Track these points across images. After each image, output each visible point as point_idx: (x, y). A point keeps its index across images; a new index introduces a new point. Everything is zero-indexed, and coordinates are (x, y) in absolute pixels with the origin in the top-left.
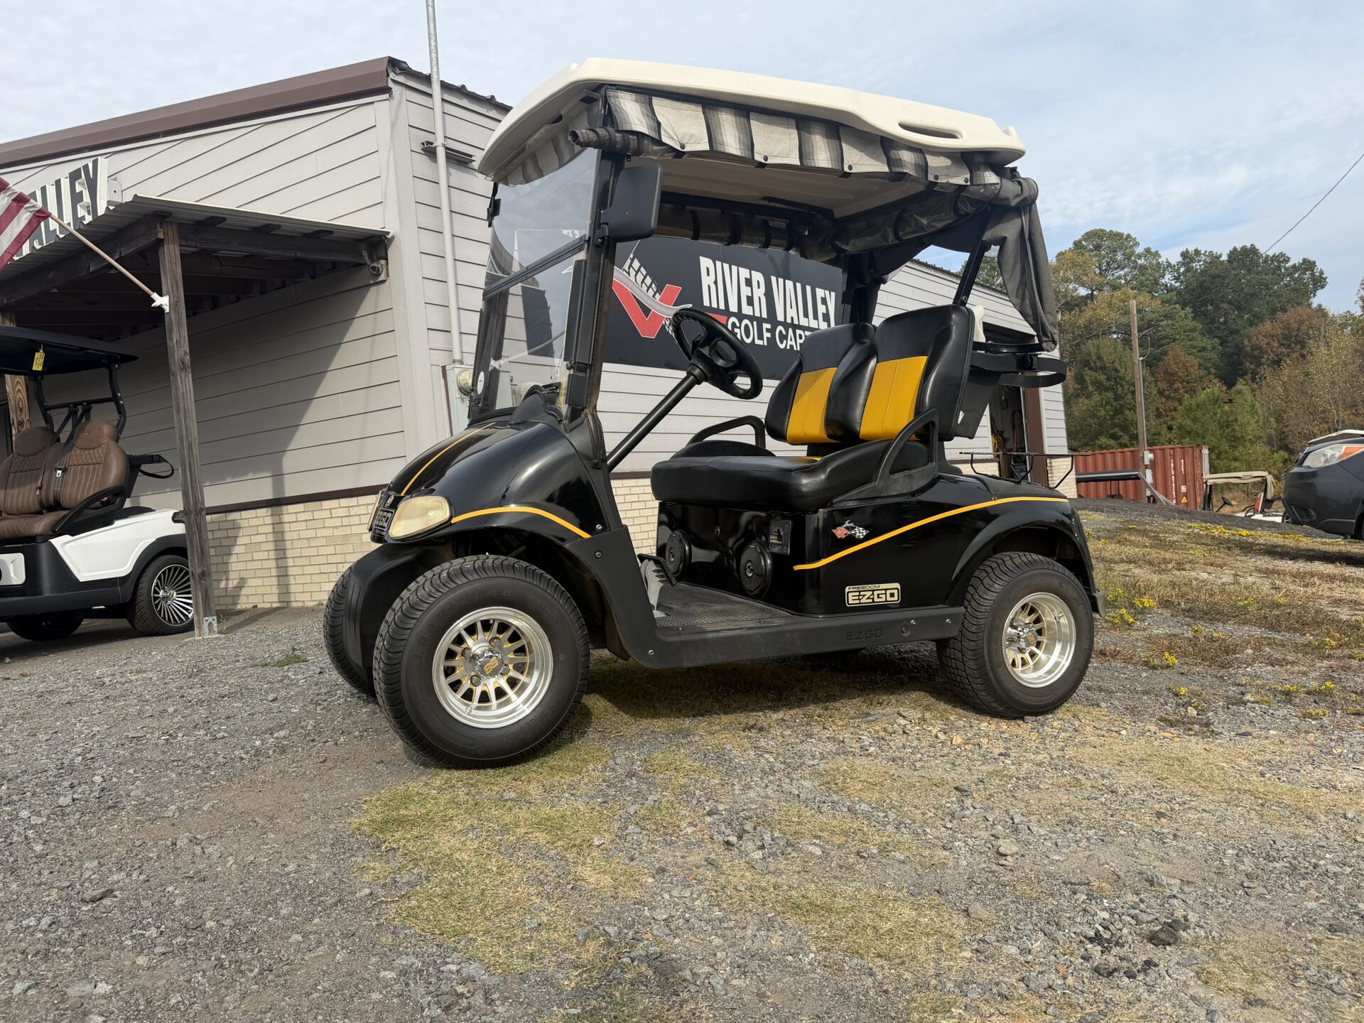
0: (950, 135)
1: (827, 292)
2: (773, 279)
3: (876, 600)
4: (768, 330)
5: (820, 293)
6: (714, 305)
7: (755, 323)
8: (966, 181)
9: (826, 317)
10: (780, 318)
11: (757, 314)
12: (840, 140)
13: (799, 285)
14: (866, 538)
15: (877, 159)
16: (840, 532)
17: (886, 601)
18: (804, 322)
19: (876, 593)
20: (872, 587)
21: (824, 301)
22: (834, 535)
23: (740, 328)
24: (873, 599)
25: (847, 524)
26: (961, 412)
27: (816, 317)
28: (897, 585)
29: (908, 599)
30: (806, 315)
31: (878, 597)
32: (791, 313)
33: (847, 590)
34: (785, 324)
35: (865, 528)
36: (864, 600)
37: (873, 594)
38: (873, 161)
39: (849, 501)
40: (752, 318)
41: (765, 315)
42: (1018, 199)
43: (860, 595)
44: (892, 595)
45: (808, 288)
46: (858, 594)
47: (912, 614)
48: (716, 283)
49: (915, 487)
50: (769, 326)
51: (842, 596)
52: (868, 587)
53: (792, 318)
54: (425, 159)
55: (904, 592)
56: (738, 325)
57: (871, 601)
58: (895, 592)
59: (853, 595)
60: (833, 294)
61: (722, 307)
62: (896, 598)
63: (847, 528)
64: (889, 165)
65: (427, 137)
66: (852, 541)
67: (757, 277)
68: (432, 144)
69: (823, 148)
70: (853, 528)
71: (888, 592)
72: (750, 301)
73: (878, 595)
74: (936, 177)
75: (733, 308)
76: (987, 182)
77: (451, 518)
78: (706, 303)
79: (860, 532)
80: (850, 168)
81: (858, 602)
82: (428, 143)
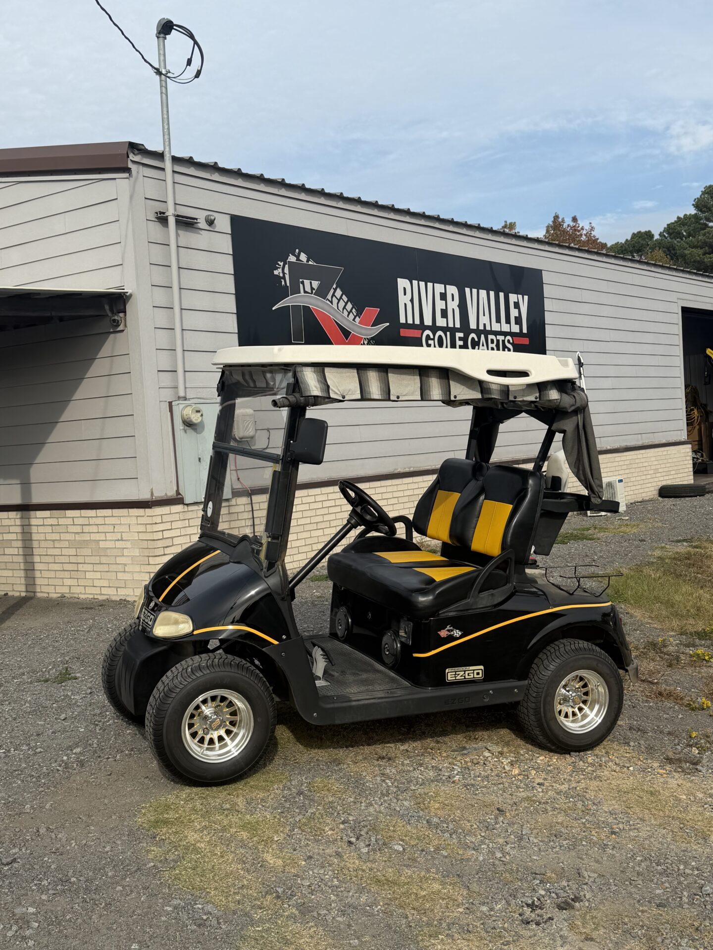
1: (520, 296)
2: (467, 290)
3: (467, 677)
4: (460, 339)
5: (513, 298)
6: (410, 321)
7: (448, 333)
8: (536, 398)
9: (518, 320)
10: (473, 326)
11: (451, 325)
12: (448, 379)
13: (492, 293)
14: (461, 637)
15: (473, 389)
16: (443, 633)
17: (474, 678)
18: (496, 327)
19: (467, 672)
20: (464, 668)
21: (517, 305)
22: (439, 635)
23: (433, 339)
24: (465, 676)
25: (448, 628)
26: (533, 546)
27: (508, 321)
28: (482, 667)
29: (489, 676)
31: (468, 675)
32: (484, 320)
33: (447, 671)
34: (478, 332)
35: (460, 630)
36: (458, 678)
37: (465, 673)
38: (471, 392)
39: (451, 612)
40: (445, 329)
41: (458, 325)
42: (573, 408)
43: (456, 674)
44: (478, 674)
45: (502, 295)
46: (454, 673)
47: (491, 686)
48: (412, 301)
49: (496, 602)
50: (461, 335)
51: (444, 675)
52: (461, 669)
53: (485, 325)
54: (158, 226)
55: (486, 672)
56: (432, 337)
57: (463, 678)
58: (480, 671)
59: (451, 675)
60: (526, 297)
61: (417, 322)
62: (480, 676)
63: (448, 631)
64: (482, 393)
65: (160, 207)
66: (451, 639)
67: (452, 290)
68: (164, 213)
69: (437, 386)
70: (452, 631)
71: (475, 672)
72: (444, 314)
73: (468, 674)
74: (515, 397)
75: (428, 322)
76: (551, 399)
77: (193, 631)
78: (402, 320)
79: (457, 633)
80: (455, 397)
81: (454, 678)
82: (161, 213)
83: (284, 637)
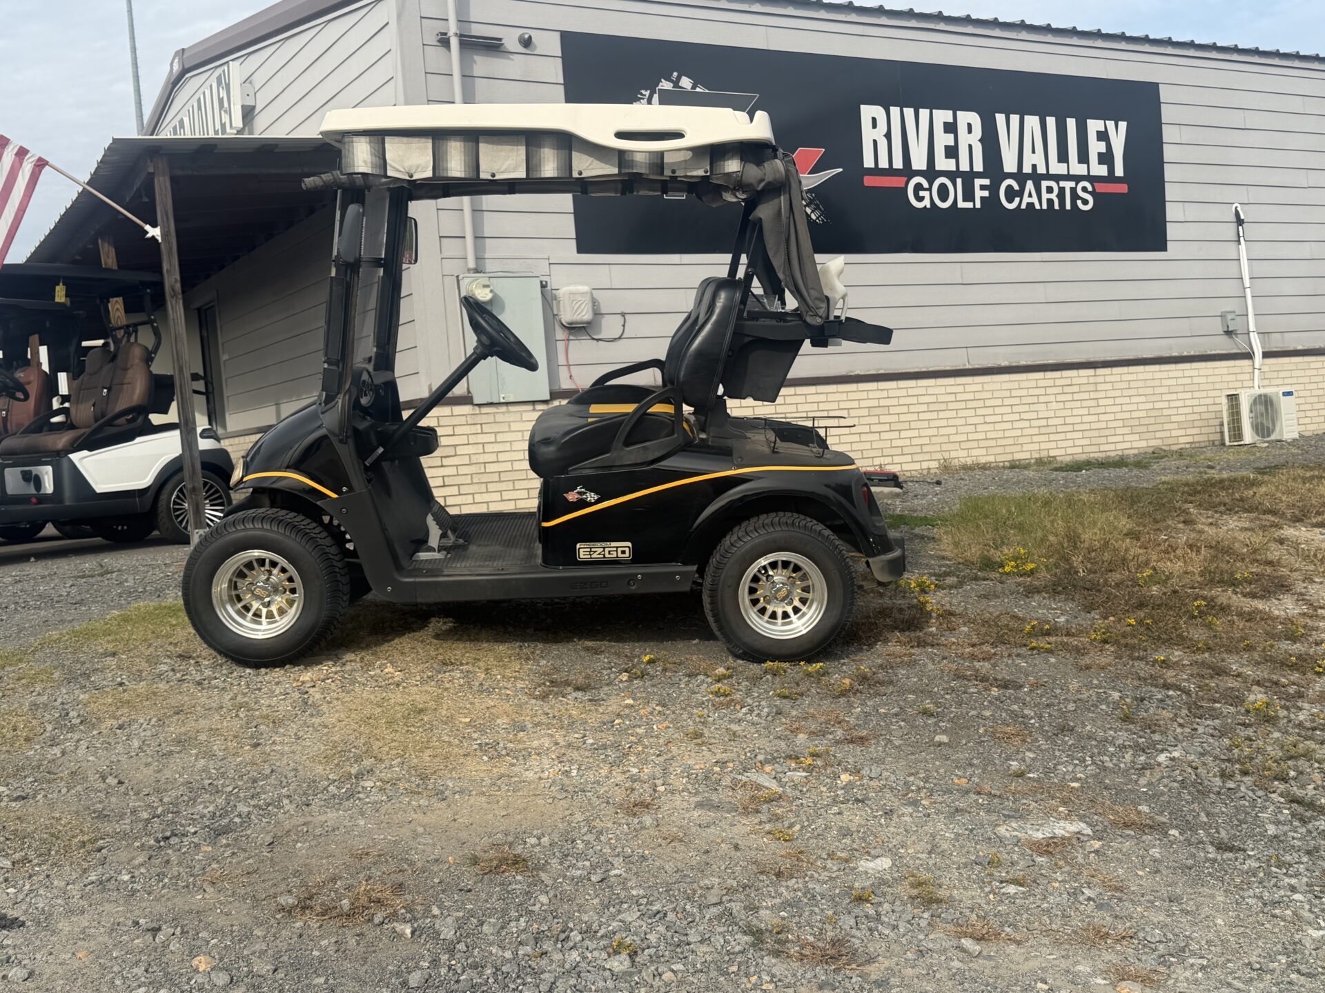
0: (678, 135)
3: (607, 555)
4: (983, 187)
6: (884, 164)
7: (959, 181)
8: (706, 172)
10: (1010, 165)
11: (964, 167)
12: (570, 151)
14: (597, 502)
15: (607, 162)
16: (572, 497)
17: (617, 557)
18: (1057, 168)
19: (607, 550)
20: (603, 544)
21: (1103, 136)
22: (566, 500)
23: (930, 189)
24: (604, 555)
25: (579, 489)
26: (721, 386)
28: (629, 544)
29: (639, 557)
30: (1063, 157)
31: (612, 555)
32: (1034, 160)
33: (578, 546)
34: (1020, 177)
35: (597, 493)
36: (595, 556)
37: (604, 551)
38: (603, 165)
39: (586, 469)
40: (952, 176)
41: (979, 167)
42: (762, 184)
43: (591, 551)
44: (623, 552)
46: (589, 550)
47: (640, 571)
49: (651, 457)
50: (986, 182)
51: (574, 551)
52: (598, 544)
53: (1034, 167)
54: (442, 50)
55: (635, 550)
56: (926, 185)
57: (602, 556)
58: (627, 549)
59: (584, 551)
60: (1123, 125)
61: (898, 164)
62: (627, 555)
63: (579, 493)
64: (620, 167)
65: (440, 26)
66: (583, 504)
68: (446, 34)
69: (551, 158)
70: (584, 493)
71: (620, 549)
72: (952, 152)
73: (609, 552)
74: (674, 172)
75: (919, 162)
76: (726, 171)
77: (243, 477)
78: (868, 162)
79: (591, 497)
80: (580, 173)
81: (588, 556)
82: (443, 34)
83: (345, 489)
